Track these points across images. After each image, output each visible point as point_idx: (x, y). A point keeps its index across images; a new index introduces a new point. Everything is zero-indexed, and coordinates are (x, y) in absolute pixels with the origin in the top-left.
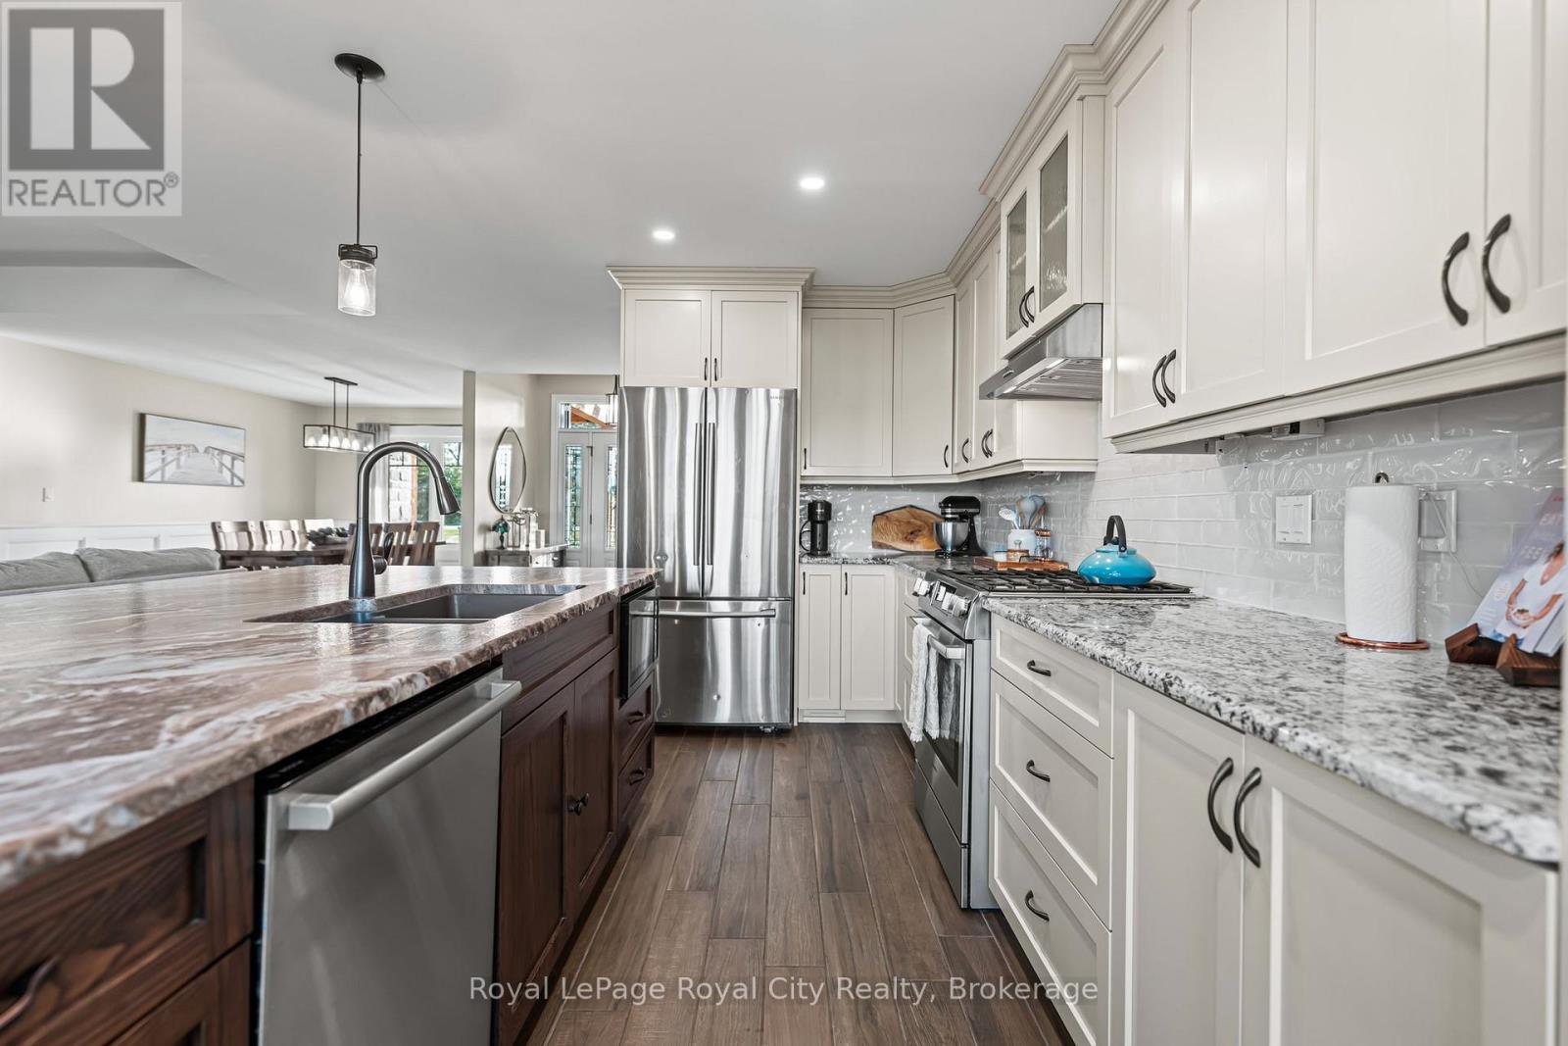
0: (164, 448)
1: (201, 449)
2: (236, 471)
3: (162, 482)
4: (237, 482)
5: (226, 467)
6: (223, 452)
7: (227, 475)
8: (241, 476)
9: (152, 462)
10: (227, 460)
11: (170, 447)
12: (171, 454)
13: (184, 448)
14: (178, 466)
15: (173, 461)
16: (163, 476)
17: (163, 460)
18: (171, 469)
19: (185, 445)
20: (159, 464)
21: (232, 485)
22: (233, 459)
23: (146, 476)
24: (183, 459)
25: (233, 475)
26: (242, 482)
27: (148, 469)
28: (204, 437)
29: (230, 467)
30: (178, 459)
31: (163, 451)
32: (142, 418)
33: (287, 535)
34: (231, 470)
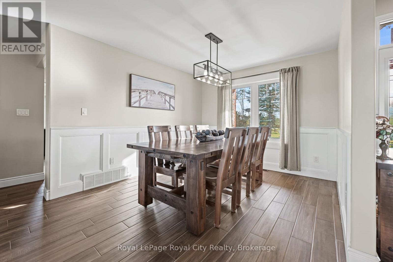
0: (140, 91)
2: (171, 103)
3: (139, 107)
4: (172, 109)
5: (167, 102)
6: (166, 94)
7: (167, 105)
8: (174, 106)
9: (135, 97)
10: (167, 98)
11: (143, 91)
12: (143, 94)
13: (149, 92)
14: (147, 100)
15: (144, 97)
16: (140, 104)
17: (140, 96)
18: (143, 102)
19: (149, 90)
20: (138, 98)
21: (170, 110)
22: (170, 98)
23: (132, 104)
24: (149, 97)
25: (170, 105)
26: (174, 108)
27: (133, 100)
29: (169, 101)
30: (147, 97)
31: (140, 93)
32: (130, 75)
33: (188, 132)
34: (169, 103)
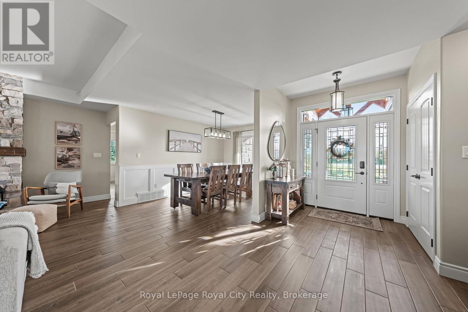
0: (175, 141)
1: (187, 141)
2: (198, 148)
3: (175, 151)
4: (199, 151)
5: (196, 147)
6: (194, 142)
7: (196, 149)
8: (200, 149)
9: (172, 145)
10: (196, 144)
11: (177, 140)
12: (177, 143)
13: (182, 141)
14: (180, 146)
15: (178, 145)
16: (175, 149)
17: (175, 144)
18: (177, 148)
19: (182, 140)
20: (174, 146)
21: (197, 152)
22: (198, 144)
23: (170, 149)
24: (181, 144)
25: (198, 149)
26: (201, 151)
27: (170, 147)
28: (188, 138)
29: (197, 147)
30: (180, 144)
31: (175, 142)
32: (169, 131)
